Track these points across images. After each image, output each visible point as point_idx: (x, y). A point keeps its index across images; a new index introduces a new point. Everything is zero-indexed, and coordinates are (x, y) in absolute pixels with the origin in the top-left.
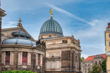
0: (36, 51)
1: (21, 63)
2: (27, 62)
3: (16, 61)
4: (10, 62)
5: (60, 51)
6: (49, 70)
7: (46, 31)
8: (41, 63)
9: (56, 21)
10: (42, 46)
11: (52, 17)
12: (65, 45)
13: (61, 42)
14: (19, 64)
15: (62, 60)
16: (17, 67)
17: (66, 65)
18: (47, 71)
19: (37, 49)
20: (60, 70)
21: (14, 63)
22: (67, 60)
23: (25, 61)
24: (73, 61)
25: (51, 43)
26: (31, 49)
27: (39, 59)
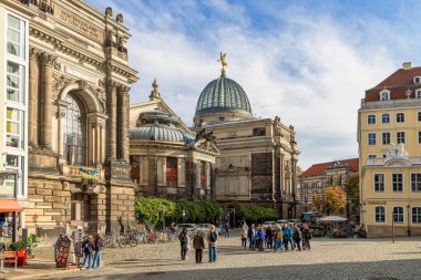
1: (165, 181)
3: (152, 178)
4: (141, 180)
5: (249, 153)
6: (223, 198)
7: (210, 105)
8: (208, 183)
10: (208, 143)
11: (223, 72)
12: (259, 140)
13: (250, 132)
14: (159, 185)
15: (253, 175)
16: (156, 190)
17: (263, 186)
20: (249, 198)
21: (149, 181)
25: (225, 135)
26: (185, 150)
27: (203, 173)
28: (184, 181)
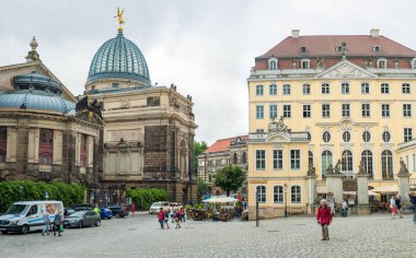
0: (76, 128)
1: (37, 157)
2: (51, 155)
3: (21, 154)
4: (8, 156)
5: (142, 126)
6: (113, 178)
7: (104, 69)
8: (90, 159)
9: (131, 43)
10: (91, 113)
11: (120, 31)
12: (153, 111)
13: (144, 102)
14: (30, 161)
15: (145, 151)
16: (25, 167)
17: (156, 163)
18: (107, 178)
19: (78, 122)
20: (140, 178)
21: (17, 156)
22: (158, 151)
23: (46, 153)
24: (173, 154)
25: (117, 105)
26: (62, 121)
27: (85, 148)
28: (60, 156)
